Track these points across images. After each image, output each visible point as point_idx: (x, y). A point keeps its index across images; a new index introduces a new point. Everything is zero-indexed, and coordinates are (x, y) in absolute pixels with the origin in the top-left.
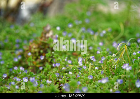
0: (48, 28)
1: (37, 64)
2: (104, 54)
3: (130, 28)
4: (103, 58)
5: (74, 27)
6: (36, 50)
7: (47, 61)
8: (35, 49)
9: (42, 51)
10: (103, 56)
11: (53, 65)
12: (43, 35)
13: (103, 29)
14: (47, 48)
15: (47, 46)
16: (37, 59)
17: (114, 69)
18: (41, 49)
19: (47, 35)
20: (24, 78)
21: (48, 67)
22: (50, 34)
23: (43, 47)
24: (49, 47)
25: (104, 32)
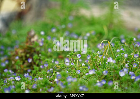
0: (33, 33)
1: (24, 67)
2: (90, 53)
3: (114, 31)
4: (89, 57)
5: (58, 31)
6: (23, 54)
7: (35, 63)
8: (21, 53)
9: (28, 55)
10: (89, 55)
11: (41, 67)
12: (28, 40)
13: (87, 32)
14: (32, 52)
15: (33, 50)
16: (24, 63)
17: (99, 65)
18: (27, 53)
19: (32, 40)
20: (17, 77)
21: (36, 69)
22: (36, 38)
23: (29, 51)
24: (35, 51)
25: (88, 35)
